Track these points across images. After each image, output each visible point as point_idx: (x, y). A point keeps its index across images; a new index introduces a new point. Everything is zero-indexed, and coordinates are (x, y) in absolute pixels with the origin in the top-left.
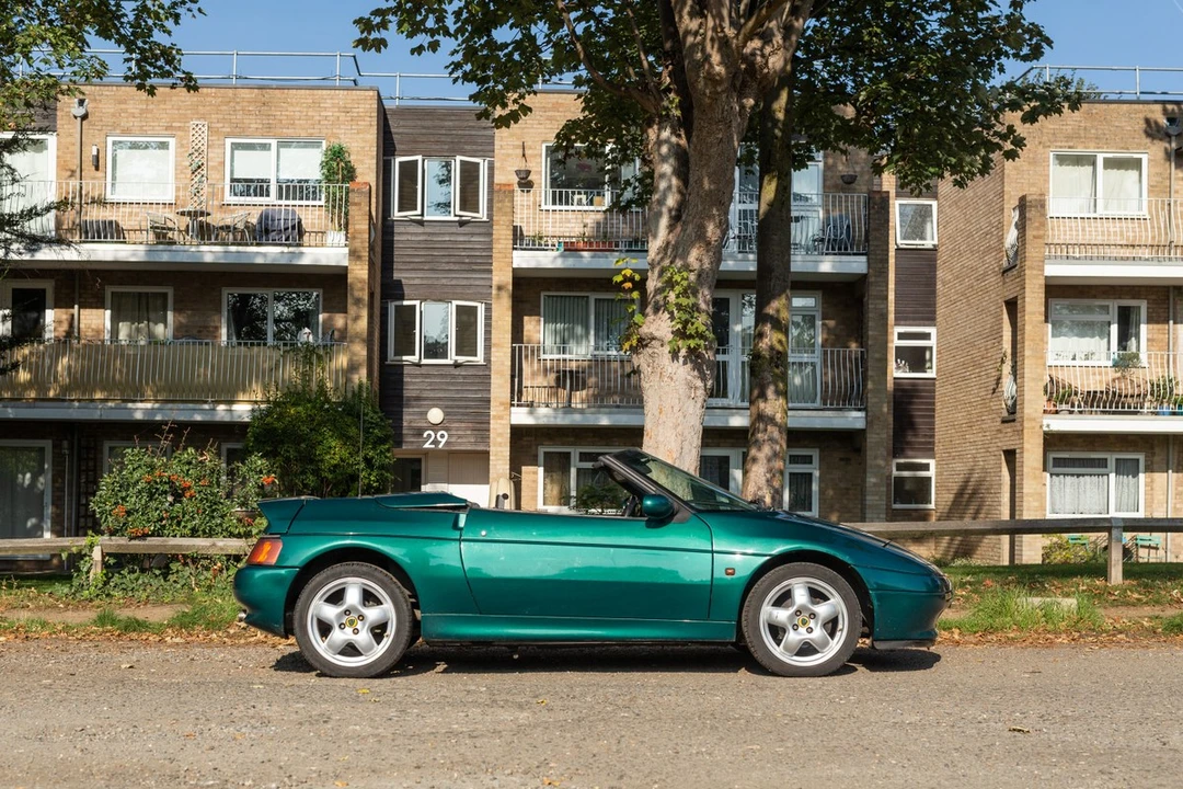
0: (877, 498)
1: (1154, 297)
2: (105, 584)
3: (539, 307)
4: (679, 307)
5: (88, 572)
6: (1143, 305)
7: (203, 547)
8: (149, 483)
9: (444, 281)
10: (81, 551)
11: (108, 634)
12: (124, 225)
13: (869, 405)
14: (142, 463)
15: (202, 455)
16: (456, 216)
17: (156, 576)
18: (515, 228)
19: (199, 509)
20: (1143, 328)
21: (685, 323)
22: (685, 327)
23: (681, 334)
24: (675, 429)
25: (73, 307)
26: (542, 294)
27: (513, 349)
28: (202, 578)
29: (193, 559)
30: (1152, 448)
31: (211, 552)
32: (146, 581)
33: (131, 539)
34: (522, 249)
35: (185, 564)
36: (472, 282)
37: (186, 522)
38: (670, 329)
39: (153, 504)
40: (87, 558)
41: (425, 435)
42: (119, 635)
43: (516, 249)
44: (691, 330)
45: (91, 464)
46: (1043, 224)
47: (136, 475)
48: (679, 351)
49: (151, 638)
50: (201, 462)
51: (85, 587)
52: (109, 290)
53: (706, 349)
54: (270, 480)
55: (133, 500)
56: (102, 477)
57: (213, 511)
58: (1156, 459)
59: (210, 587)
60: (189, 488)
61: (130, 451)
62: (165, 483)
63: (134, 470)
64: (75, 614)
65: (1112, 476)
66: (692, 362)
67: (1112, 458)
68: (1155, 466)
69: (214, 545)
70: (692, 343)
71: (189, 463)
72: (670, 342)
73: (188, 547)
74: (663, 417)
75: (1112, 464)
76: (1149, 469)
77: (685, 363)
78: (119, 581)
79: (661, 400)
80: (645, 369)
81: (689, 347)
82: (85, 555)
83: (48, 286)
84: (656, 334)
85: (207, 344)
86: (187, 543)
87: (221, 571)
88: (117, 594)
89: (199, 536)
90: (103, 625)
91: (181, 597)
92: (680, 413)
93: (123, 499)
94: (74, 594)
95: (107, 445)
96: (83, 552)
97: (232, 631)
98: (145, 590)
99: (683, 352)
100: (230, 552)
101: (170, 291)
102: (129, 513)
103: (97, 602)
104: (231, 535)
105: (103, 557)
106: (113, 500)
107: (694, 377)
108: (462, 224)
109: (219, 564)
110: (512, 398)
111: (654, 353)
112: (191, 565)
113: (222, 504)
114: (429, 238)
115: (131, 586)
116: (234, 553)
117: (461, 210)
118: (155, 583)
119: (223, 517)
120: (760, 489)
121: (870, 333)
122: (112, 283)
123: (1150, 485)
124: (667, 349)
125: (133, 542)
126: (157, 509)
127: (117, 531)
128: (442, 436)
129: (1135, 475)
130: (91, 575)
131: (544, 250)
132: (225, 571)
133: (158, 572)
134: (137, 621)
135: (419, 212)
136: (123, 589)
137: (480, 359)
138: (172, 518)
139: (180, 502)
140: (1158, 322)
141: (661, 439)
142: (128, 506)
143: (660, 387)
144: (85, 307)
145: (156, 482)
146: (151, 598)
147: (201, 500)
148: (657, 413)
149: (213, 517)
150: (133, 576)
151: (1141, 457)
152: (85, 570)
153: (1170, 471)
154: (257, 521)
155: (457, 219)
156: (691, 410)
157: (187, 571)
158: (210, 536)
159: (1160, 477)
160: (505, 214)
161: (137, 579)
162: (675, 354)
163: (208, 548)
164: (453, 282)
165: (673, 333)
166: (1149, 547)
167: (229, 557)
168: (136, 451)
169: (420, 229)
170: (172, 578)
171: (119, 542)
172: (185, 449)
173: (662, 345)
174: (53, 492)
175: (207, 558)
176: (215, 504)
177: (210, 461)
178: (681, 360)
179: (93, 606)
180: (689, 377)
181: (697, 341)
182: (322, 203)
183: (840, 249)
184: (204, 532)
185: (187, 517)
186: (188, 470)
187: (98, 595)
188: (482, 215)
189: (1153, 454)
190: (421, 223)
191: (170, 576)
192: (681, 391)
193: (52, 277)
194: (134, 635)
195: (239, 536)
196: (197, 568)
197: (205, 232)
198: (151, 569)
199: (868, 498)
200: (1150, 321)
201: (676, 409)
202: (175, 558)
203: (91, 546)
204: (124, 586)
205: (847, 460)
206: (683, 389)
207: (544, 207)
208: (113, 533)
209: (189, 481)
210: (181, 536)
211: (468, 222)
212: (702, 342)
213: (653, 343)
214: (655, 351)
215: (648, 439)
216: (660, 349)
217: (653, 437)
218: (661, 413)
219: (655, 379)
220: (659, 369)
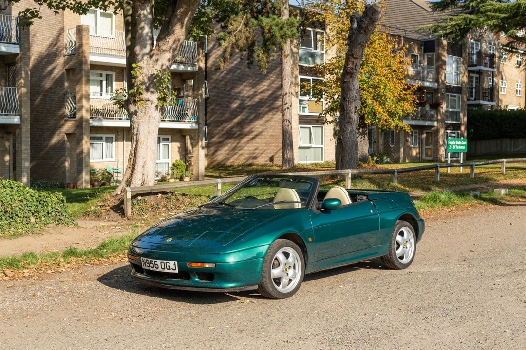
0: (26, 155)
1: (117, 71)
6: (114, 74)
13: (22, 113)
20: (114, 83)
22: (164, 97)
23: (162, 99)
24: (154, 140)
30: (118, 132)
46: (88, 38)
48: (158, 106)
58: (119, 137)
65: (104, 143)
67: (104, 136)
68: (119, 140)
72: (155, 102)
74: (150, 135)
75: (104, 139)
76: (117, 141)
77: (159, 112)
79: (149, 128)
80: (140, 114)
84: (150, 98)
121: (23, 81)
123: (117, 147)
124: (154, 105)
129: (112, 142)
140: (119, 81)
141: (149, 144)
143: (148, 122)
151: (114, 136)
153: (124, 141)
159: (121, 143)
165: (157, 98)
166: (117, 172)
180: (159, 118)
189: (118, 135)
199: (23, 155)
200: (117, 80)
206: (156, 123)
213: (148, 102)
214: (148, 106)
215: (142, 144)
216: (151, 105)
217: (145, 143)
218: (149, 133)
219: (146, 118)
220: (148, 114)
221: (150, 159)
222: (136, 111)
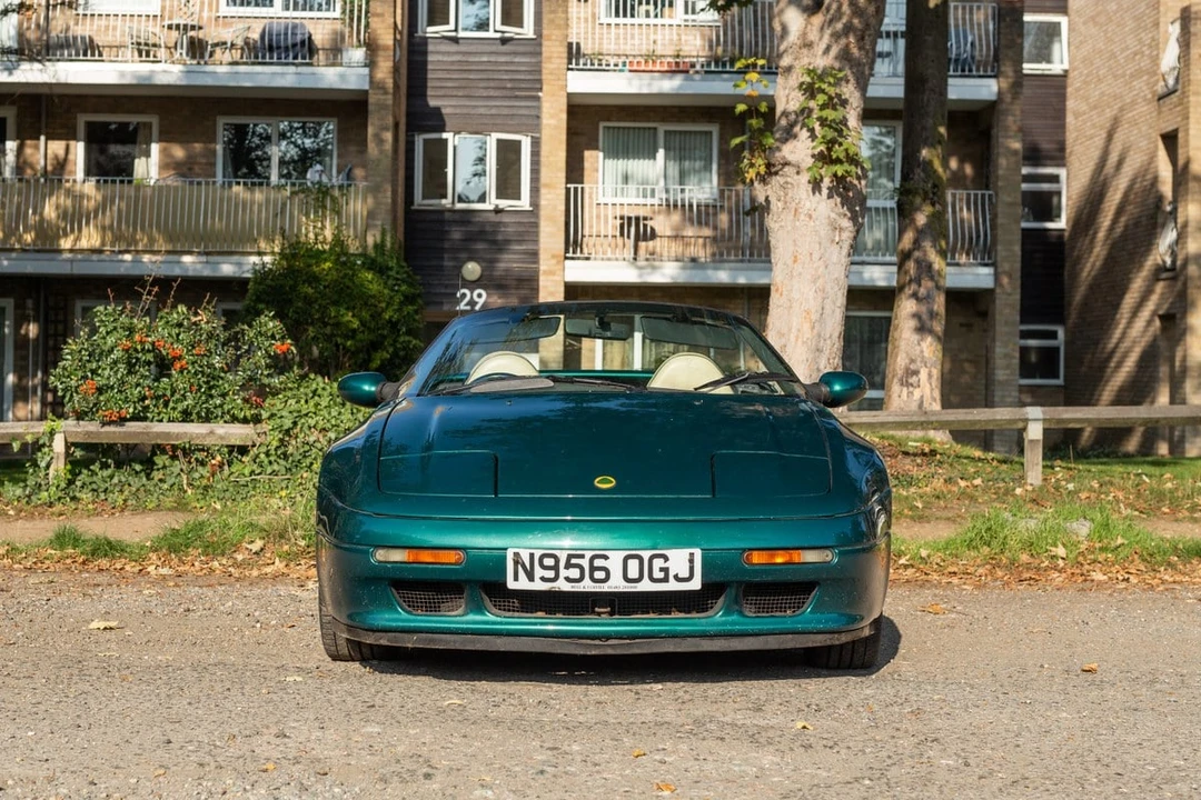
0: (1007, 372)
2: (71, 482)
3: (597, 140)
4: (823, 122)
5: (48, 467)
7: (198, 436)
8: (127, 351)
9: (482, 111)
10: (38, 440)
11: (69, 561)
12: (98, 40)
13: (999, 259)
14: (118, 325)
15: (196, 314)
16: (496, 31)
17: (137, 473)
18: (570, 45)
19: (192, 385)
21: (831, 143)
22: (829, 150)
23: (825, 158)
24: (814, 282)
25: (38, 139)
26: (602, 125)
27: (568, 190)
28: (197, 475)
29: (184, 451)
31: (208, 442)
32: (123, 479)
33: (104, 424)
34: (578, 70)
35: (174, 457)
36: (514, 111)
37: (176, 402)
38: (810, 152)
39: (133, 379)
40: (46, 450)
41: (458, 295)
42: (84, 563)
43: (572, 69)
44: (838, 152)
45: (60, 327)
47: (111, 340)
48: (821, 180)
49: (128, 568)
50: (195, 324)
51: (44, 487)
52: (82, 120)
53: (859, 178)
54: (284, 348)
55: (107, 373)
56: (65, 343)
57: (210, 388)
59: (206, 488)
60: (180, 358)
61: (101, 308)
62: (149, 351)
63: (108, 333)
64: (28, 525)
66: (839, 195)
69: (212, 432)
70: (840, 170)
71: (180, 325)
72: (809, 169)
73: (178, 436)
74: (798, 267)
77: (830, 196)
78: (88, 480)
79: (795, 245)
80: (776, 206)
81: (835, 175)
82: (44, 445)
83: (9, 113)
84: (791, 158)
85: (199, 183)
86: (176, 431)
87: (221, 466)
88: (86, 496)
89: (192, 421)
90: (62, 547)
91: (169, 501)
92: (821, 262)
93: (94, 372)
94: (29, 496)
95: (79, 305)
96: (41, 442)
97: (240, 557)
98: (121, 491)
99: (827, 182)
100: (233, 442)
101: (154, 120)
102: (100, 390)
103: (58, 507)
104: (234, 419)
105: (68, 446)
106: (80, 374)
107: (839, 215)
108: (504, 41)
109: (219, 458)
110: (567, 251)
111: (787, 183)
112: (182, 459)
113: (222, 378)
114: (464, 59)
115: (103, 486)
116: (238, 443)
117: (503, 23)
118: (136, 482)
119: (224, 395)
120: (912, 361)
121: (1001, 172)
122: (85, 111)
124: (805, 177)
125: (107, 429)
126: (138, 385)
127: (86, 413)
128: (480, 296)
130: (51, 471)
131: (604, 70)
132: (226, 467)
133: (138, 467)
134: (109, 543)
135: (452, 26)
136: (93, 490)
137: (524, 203)
138: (157, 398)
139: (169, 376)
141: (795, 295)
142: (101, 382)
143: (794, 228)
144: (53, 139)
145: (136, 350)
146: (129, 502)
147: (196, 374)
148: (790, 262)
149: (212, 396)
150: (106, 473)
152: (43, 464)
154: (268, 401)
155: (498, 35)
156: (835, 258)
157: (177, 466)
158: (207, 420)
160: (558, 27)
161: (111, 477)
162: (816, 185)
163: (204, 436)
164: (494, 111)
165: (813, 156)
167: (231, 448)
168: (110, 308)
169: (453, 48)
170: (157, 475)
171: (90, 429)
172: (174, 306)
173: (798, 173)
174: (15, 360)
175: (203, 450)
176: (213, 378)
177: (208, 322)
178: (825, 191)
179: (52, 514)
180: (833, 215)
181: (846, 166)
182: (337, 14)
183: (963, 70)
184: (199, 417)
185: (177, 396)
186: (178, 335)
187: (60, 498)
188: (528, 30)
190: (455, 40)
191: (155, 473)
192: (822, 233)
193: (13, 103)
194: (104, 563)
195: (245, 421)
196: (190, 462)
197: (197, 49)
198: (130, 462)
201: (816, 256)
202: (159, 449)
203: (52, 433)
204: (94, 486)
205: (969, 326)
206: (824, 231)
207: (605, 20)
208: (80, 416)
209: (179, 349)
210: (169, 421)
211: (511, 39)
212: (853, 168)
213: (786, 169)
214: (789, 180)
215: (778, 296)
216: (796, 177)
217: (785, 293)
218: (795, 261)
219: (788, 217)
220: (794, 204)
221: (797, 338)
222: (767, 198)
